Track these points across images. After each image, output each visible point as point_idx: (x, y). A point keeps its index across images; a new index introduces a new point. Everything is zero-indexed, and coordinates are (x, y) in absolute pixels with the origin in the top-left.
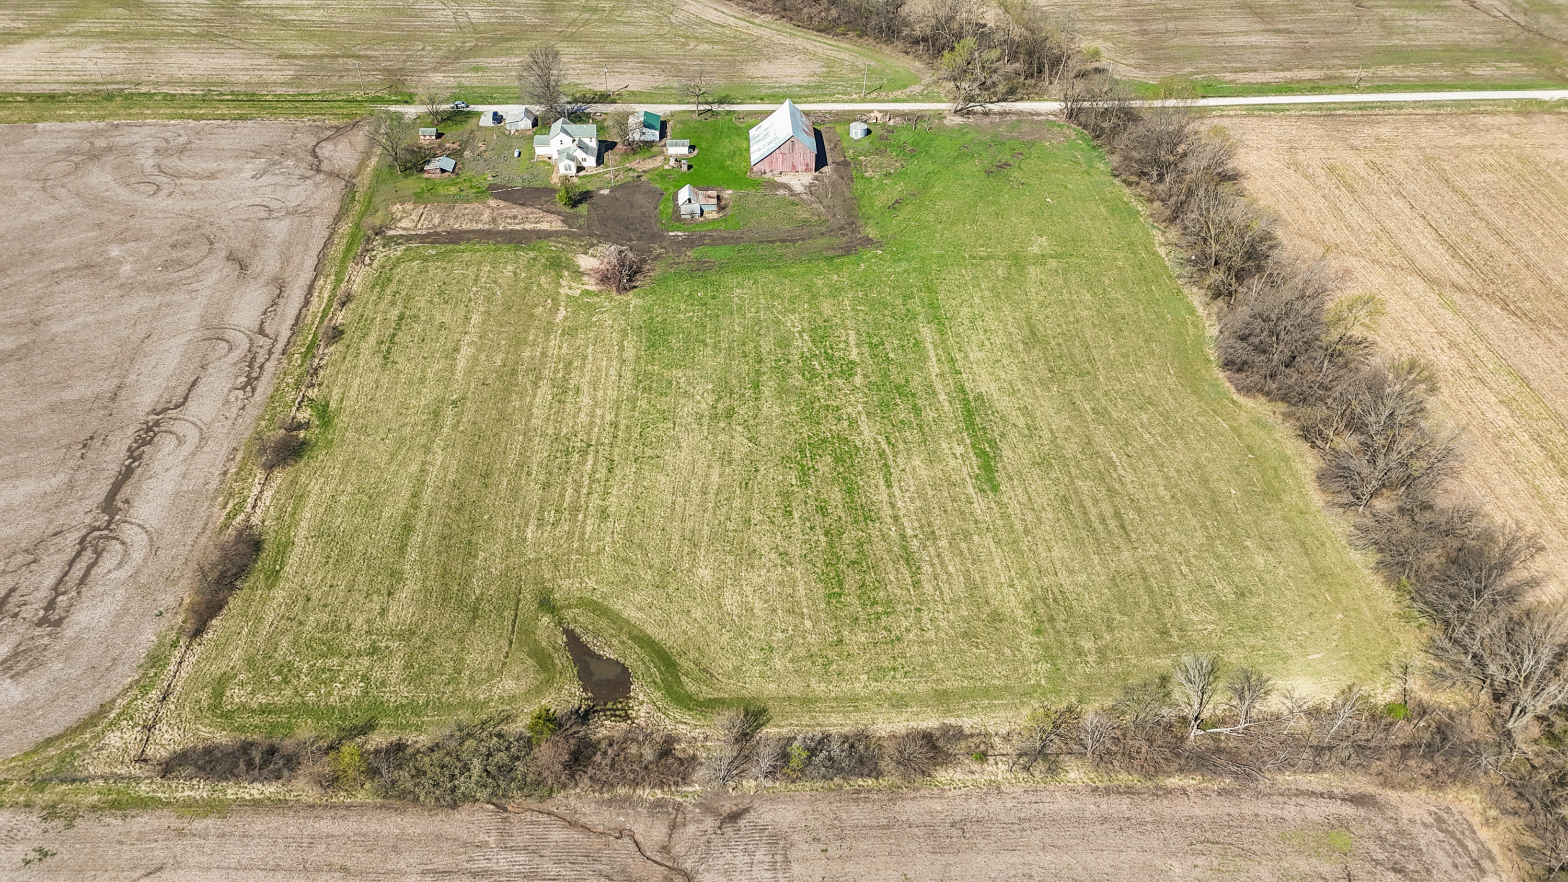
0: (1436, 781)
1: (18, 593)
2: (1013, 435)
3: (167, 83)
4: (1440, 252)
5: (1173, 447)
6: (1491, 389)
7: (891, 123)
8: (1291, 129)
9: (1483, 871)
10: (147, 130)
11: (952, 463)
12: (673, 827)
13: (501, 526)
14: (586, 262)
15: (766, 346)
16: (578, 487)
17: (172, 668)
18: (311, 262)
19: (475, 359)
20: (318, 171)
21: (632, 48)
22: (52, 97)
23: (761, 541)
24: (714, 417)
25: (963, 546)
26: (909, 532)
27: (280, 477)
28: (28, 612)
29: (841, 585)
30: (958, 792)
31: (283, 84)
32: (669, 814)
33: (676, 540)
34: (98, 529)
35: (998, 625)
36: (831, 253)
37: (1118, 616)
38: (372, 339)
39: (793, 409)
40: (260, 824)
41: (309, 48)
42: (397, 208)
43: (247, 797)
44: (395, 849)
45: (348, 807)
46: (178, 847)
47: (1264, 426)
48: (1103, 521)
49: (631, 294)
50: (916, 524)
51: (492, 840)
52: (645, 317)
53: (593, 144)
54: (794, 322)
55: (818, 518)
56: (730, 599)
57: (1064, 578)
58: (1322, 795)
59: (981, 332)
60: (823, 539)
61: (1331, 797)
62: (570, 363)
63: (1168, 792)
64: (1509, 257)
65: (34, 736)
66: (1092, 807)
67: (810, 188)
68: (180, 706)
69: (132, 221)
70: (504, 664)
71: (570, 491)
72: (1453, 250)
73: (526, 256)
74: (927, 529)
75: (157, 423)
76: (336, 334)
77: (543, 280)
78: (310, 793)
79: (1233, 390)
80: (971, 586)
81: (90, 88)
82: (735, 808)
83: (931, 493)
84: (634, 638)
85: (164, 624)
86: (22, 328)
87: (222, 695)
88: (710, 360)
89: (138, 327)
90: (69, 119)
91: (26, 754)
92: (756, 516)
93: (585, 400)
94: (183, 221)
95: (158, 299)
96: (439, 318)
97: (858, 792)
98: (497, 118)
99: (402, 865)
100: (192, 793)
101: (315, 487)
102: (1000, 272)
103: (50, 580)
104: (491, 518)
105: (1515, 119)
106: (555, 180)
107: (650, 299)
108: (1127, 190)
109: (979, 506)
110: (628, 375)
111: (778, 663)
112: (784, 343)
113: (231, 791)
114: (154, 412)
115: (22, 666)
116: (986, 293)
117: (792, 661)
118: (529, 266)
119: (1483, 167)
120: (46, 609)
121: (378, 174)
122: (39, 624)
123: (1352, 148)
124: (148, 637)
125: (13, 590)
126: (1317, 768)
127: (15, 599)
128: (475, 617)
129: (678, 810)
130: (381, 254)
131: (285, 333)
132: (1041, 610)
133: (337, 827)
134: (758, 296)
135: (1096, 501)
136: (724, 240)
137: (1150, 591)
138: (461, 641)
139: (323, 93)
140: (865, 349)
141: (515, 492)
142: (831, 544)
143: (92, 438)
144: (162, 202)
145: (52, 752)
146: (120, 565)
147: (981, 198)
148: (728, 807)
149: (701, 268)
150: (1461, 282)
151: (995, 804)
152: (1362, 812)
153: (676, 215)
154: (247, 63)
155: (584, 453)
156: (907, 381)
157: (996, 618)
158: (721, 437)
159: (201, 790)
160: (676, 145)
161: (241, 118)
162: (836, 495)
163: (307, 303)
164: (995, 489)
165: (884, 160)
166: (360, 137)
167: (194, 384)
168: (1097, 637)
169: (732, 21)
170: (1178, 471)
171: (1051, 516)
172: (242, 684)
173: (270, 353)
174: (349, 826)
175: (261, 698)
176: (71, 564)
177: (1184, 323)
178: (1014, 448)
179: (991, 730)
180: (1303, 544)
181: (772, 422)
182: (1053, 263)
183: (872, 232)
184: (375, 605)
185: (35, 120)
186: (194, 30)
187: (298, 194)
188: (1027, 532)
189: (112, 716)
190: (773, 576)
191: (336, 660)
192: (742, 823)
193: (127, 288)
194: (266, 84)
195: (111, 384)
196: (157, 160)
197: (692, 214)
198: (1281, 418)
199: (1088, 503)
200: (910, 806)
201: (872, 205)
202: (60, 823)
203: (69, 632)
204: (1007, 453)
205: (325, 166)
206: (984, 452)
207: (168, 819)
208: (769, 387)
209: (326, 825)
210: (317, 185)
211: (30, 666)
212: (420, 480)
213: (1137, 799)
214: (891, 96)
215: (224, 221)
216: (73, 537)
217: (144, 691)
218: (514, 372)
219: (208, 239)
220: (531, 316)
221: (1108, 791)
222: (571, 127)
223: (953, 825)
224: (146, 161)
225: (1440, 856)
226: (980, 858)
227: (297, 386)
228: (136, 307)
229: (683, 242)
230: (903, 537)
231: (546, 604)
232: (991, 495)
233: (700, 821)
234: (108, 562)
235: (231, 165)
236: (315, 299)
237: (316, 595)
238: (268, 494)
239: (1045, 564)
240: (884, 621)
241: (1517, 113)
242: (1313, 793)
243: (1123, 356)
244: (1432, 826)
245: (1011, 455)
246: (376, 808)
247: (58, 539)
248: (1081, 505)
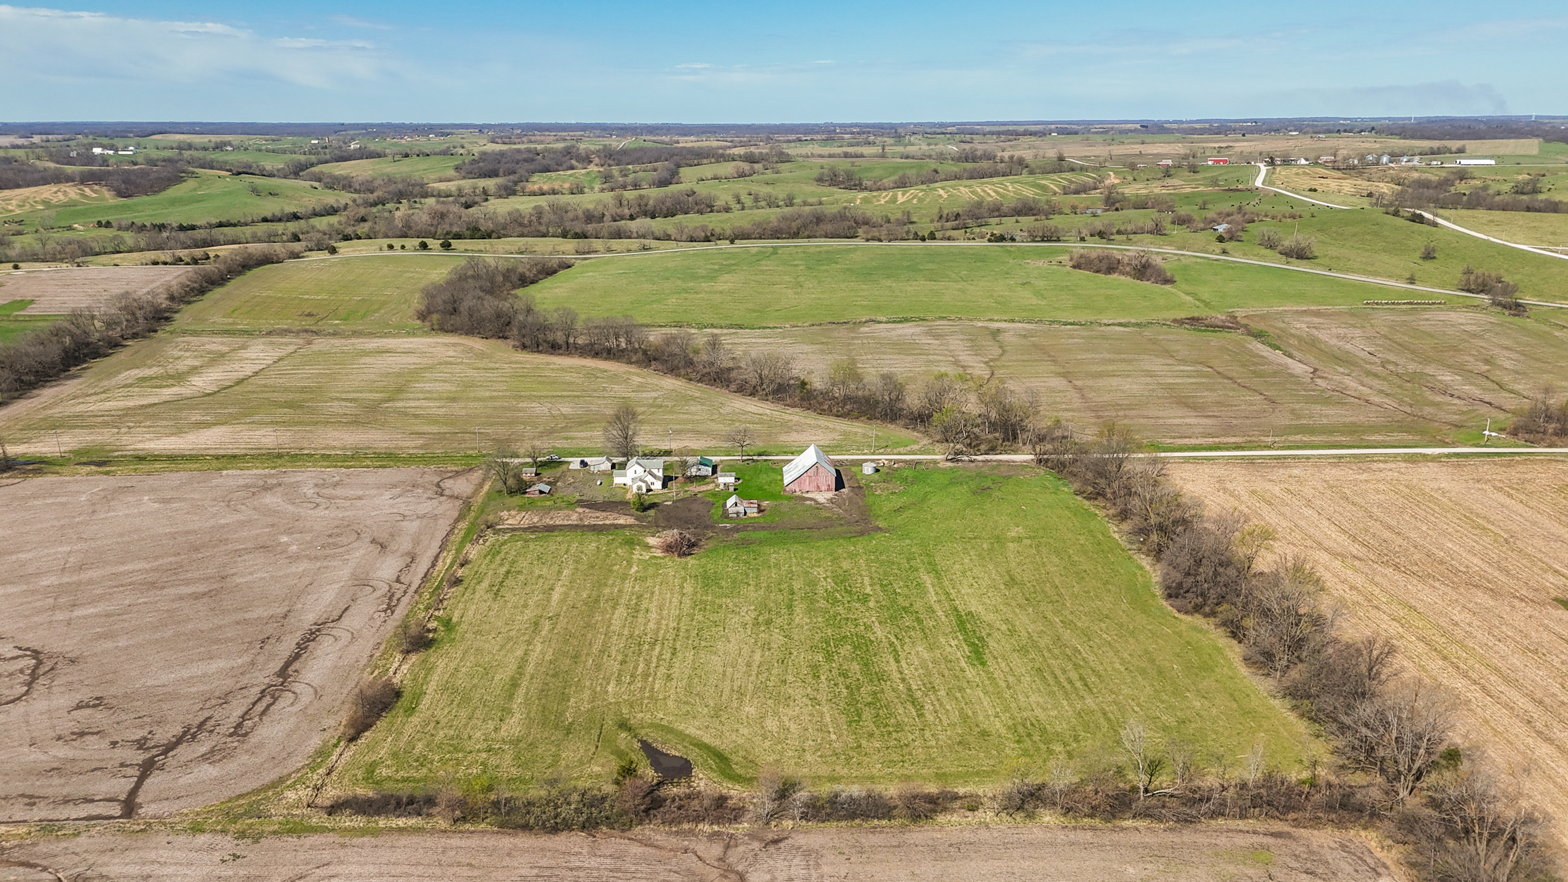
0: (1340, 824)
1: (213, 720)
2: (995, 634)
3: (324, 448)
4: (1343, 539)
5: (1127, 641)
6: (1384, 613)
7: (896, 466)
8: (1220, 471)
9: (1379, 875)
10: (309, 474)
11: (949, 649)
12: (727, 847)
13: (588, 684)
14: (652, 541)
15: (797, 585)
16: (648, 663)
17: (334, 758)
18: (436, 544)
19: (566, 594)
20: (442, 495)
21: (690, 427)
22: (234, 456)
23: (797, 692)
24: (756, 624)
25: (958, 695)
26: (914, 687)
27: (414, 658)
28: (222, 730)
29: (859, 716)
30: (954, 828)
31: (413, 448)
32: (724, 840)
33: (727, 692)
34: (275, 686)
35: (986, 738)
36: (849, 535)
37: (1083, 733)
38: (485, 584)
39: (820, 619)
40: (404, 840)
41: (435, 429)
42: (505, 514)
43: (394, 826)
44: (509, 855)
45: (472, 832)
46: (341, 853)
47: (1201, 631)
48: (1070, 682)
49: (689, 557)
50: (920, 683)
51: (584, 852)
52: (701, 570)
53: (660, 474)
54: (819, 572)
55: (841, 679)
56: (771, 724)
57: (1038, 712)
58: (1248, 832)
59: (971, 578)
60: (844, 691)
61: (1254, 833)
62: (641, 596)
63: (1123, 829)
64: (1399, 541)
65: (227, 794)
66: (1062, 837)
67: (831, 500)
68: (341, 777)
69: (297, 523)
70: (592, 758)
71: (642, 665)
72: (1354, 539)
73: (604, 539)
74: (928, 686)
75: (318, 630)
76: (458, 582)
77: (619, 551)
78: (443, 824)
79: (1175, 611)
80: (964, 718)
81: (264, 452)
82: (776, 837)
83: (931, 665)
84: (695, 745)
85: (327, 735)
86: (213, 580)
87: (373, 772)
88: (751, 592)
89: (303, 580)
90: (248, 468)
91: (222, 803)
92: (790, 678)
93: (653, 616)
94: (337, 523)
95: (318, 564)
96: (537, 572)
97: (874, 828)
98: (584, 464)
99: (516, 865)
100: (352, 824)
101: (441, 663)
102: (985, 546)
103: (240, 712)
104: (579, 680)
105: (1403, 465)
106: (629, 496)
107: (704, 561)
108: (1087, 503)
109: (970, 673)
110: (687, 601)
111: (809, 757)
112: (813, 583)
113: (382, 822)
114: (315, 624)
115: (218, 757)
116: (974, 557)
117: (820, 756)
118: (609, 543)
119: (1377, 492)
120: (235, 728)
121: (489, 496)
122: (231, 735)
123: (1270, 481)
124: (316, 741)
125: (210, 718)
126: (1242, 817)
127: (212, 722)
128: (568, 734)
129: (731, 838)
130: (491, 538)
131: (416, 582)
132: (1020, 729)
133: (463, 843)
134: (791, 558)
135: (1064, 671)
136: (763, 528)
137: (1108, 720)
138: (558, 745)
139: (446, 452)
140: (878, 587)
141: (598, 667)
142: (851, 693)
143: (268, 638)
144: (320, 512)
145: (242, 802)
146: (292, 704)
147: (969, 506)
148: (770, 836)
149: (745, 544)
150: (1360, 555)
151: (984, 834)
152: (1280, 841)
153: (725, 515)
154: (387, 437)
155: (653, 645)
156: (911, 605)
157: (984, 734)
158: (762, 635)
159: (359, 821)
160: (725, 476)
161: (381, 466)
162: (855, 667)
163: (433, 565)
164: (983, 664)
165: (891, 486)
166: (477, 476)
167: (346, 609)
168: (1065, 745)
169: (768, 412)
170: (1130, 655)
171: (1028, 679)
172: (388, 767)
173: (405, 592)
174: (474, 841)
175: (402, 773)
176: (254, 704)
177: (1135, 575)
178: (998, 642)
179: (980, 793)
180: (1232, 695)
181: (802, 627)
182: (1028, 542)
183: (881, 524)
184: (491, 725)
185: (221, 469)
186: (344, 420)
187: (427, 507)
188: (1009, 687)
189: (288, 783)
190: (805, 711)
191: (460, 755)
192: (782, 845)
193: (295, 558)
194: (401, 448)
195: (283, 610)
196: (317, 490)
197: (738, 513)
198: (1213, 627)
199: (1058, 672)
200: (915, 835)
201: (881, 509)
202: (249, 841)
203: (253, 739)
204: (992, 643)
205: (447, 492)
206: (974, 644)
207: (332, 838)
208: (800, 608)
209: (455, 841)
210: (440, 503)
211: (224, 757)
212: (524, 661)
213: (1098, 833)
214: (895, 451)
215: (368, 522)
216: (256, 691)
217: (313, 770)
218: (597, 601)
219: (356, 532)
220: (611, 571)
221: (1075, 828)
222: (644, 461)
223: (951, 845)
224: (310, 491)
225: (1343, 865)
226: (972, 863)
227: (427, 608)
228: (300, 569)
229: (731, 529)
230: (910, 689)
231: (624, 725)
232: (980, 667)
233: (750, 844)
234: (280, 704)
235: (374, 492)
236: (440, 563)
237: (443, 721)
238: (405, 668)
239: (1023, 705)
240: (894, 735)
241: (1405, 461)
242: (1241, 831)
243: (1085, 592)
244: (1337, 849)
245: (996, 645)
246: (493, 832)
247: (243, 691)
248: (1053, 673)
